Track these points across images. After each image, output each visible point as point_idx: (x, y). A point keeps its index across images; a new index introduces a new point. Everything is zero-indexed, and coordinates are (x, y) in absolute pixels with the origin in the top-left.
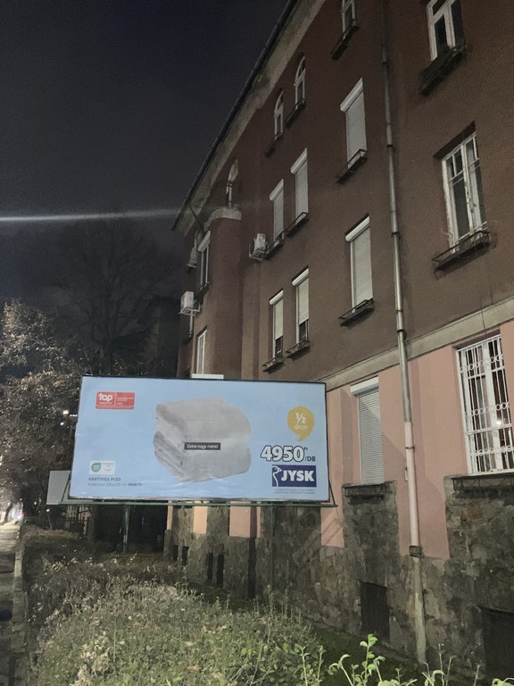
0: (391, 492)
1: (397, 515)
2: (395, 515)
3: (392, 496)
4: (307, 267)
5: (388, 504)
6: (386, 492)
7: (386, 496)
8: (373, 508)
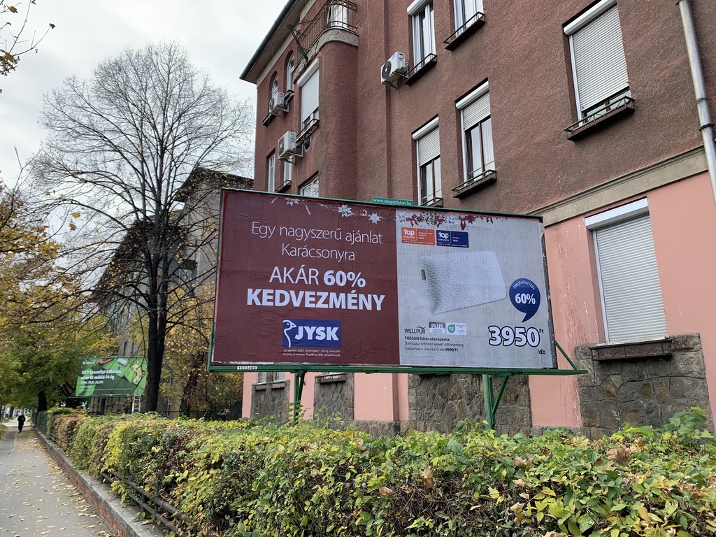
0: (689, 349)
1: (704, 378)
2: (700, 379)
3: (691, 354)
4: (486, 80)
5: (681, 366)
6: (676, 350)
7: (678, 356)
8: (644, 372)
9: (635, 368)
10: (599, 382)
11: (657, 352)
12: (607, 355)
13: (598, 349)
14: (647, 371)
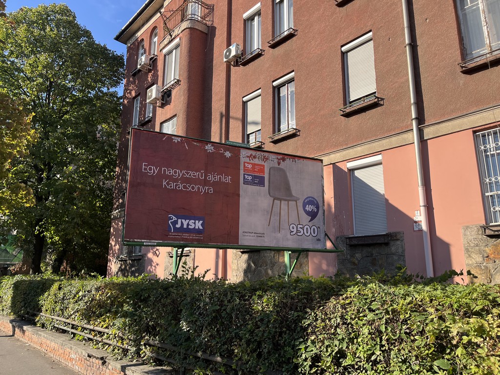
0: (398, 240)
1: (404, 256)
2: (402, 256)
3: (398, 242)
5: (393, 249)
6: (391, 240)
7: (392, 243)
8: (374, 252)
9: (369, 250)
10: (349, 257)
11: (382, 240)
12: (355, 242)
13: (350, 238)
14: (375, 251)
